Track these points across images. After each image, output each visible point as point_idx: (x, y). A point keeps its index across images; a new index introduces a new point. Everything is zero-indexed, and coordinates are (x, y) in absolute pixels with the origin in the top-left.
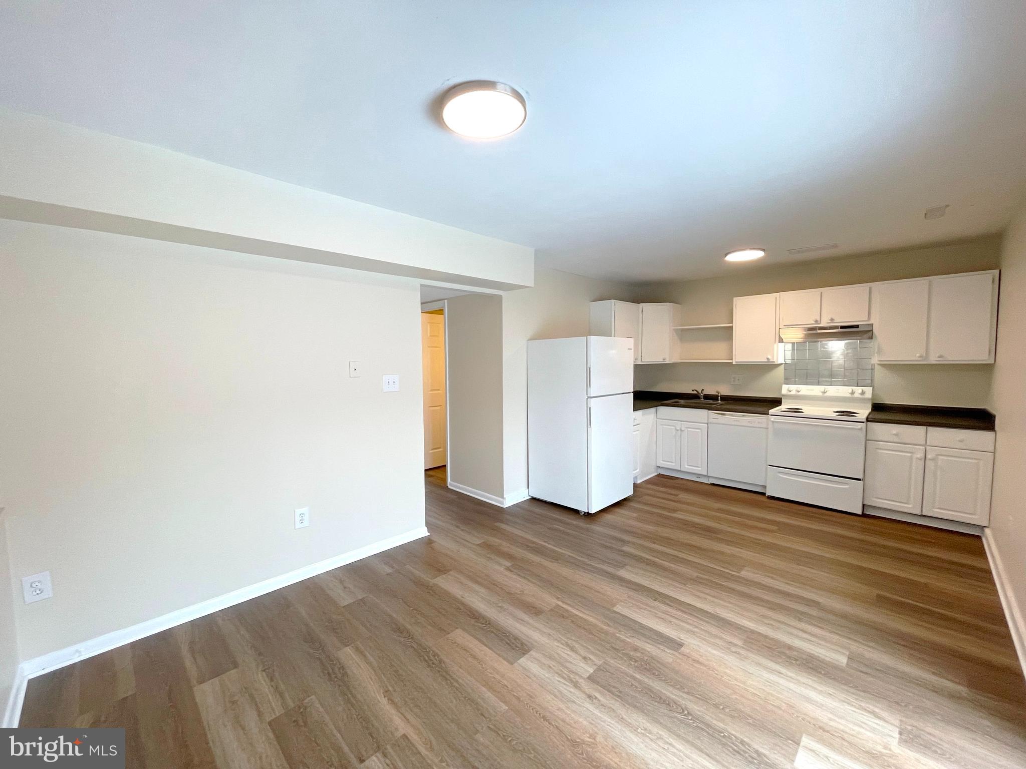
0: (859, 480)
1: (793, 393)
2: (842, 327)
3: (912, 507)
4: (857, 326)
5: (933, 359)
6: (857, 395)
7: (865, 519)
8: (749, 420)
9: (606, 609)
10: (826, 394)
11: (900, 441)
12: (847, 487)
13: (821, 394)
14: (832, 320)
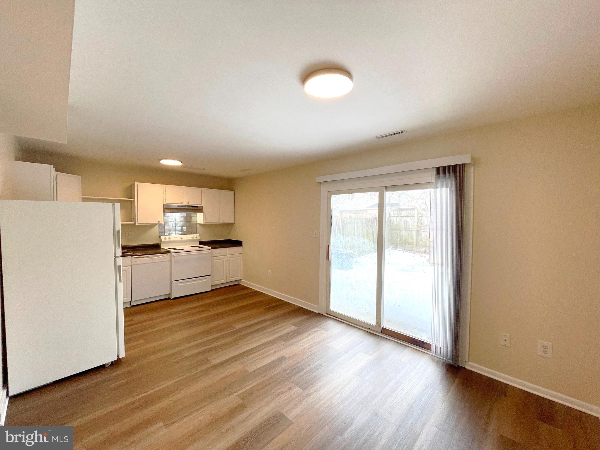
0: (209, 275)
1: (168, 240)
2: (192, 207)
3: (224, 281)
4: (197, 207)
5: (221, 222)
6: (195, 238)
7: (214, 292)
8: (159, 258)
9: (246, 377)
10: (183, 239)
11: (220, 255)
12: (206, 280)
13: (181, 239)
14: (188, 203)
